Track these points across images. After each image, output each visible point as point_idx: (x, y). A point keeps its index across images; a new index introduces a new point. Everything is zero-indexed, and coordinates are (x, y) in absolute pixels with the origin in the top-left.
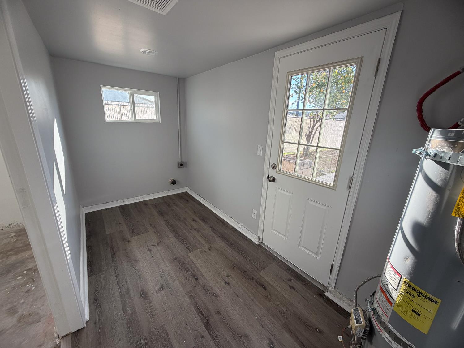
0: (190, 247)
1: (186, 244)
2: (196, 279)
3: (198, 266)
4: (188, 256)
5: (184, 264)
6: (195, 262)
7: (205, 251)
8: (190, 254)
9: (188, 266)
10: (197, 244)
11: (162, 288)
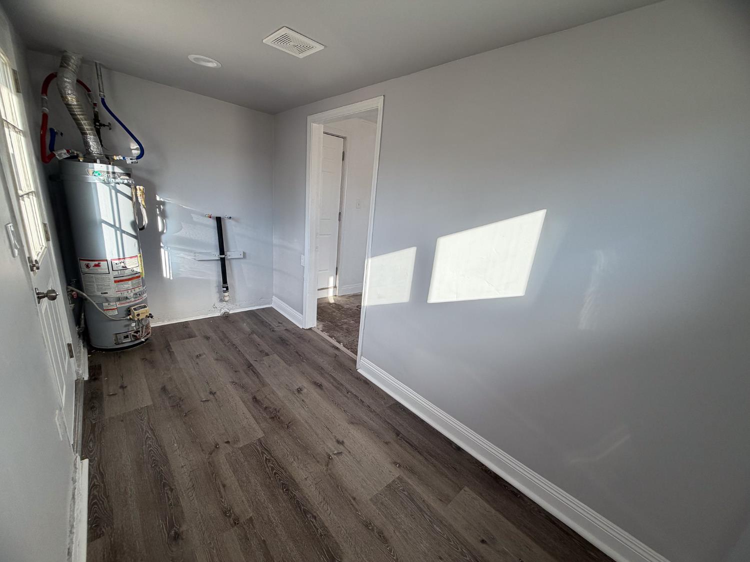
0: (258, 451)
1: (266, 459)
2: (255, 398)
3: (249, 415)
4: (264, 432)
5: (272, 418)
6: (252, 421)
7: (228, 442)
8: (260, 435)
9: (265, 415)
10: (242, 460)
11: (299, 390)
